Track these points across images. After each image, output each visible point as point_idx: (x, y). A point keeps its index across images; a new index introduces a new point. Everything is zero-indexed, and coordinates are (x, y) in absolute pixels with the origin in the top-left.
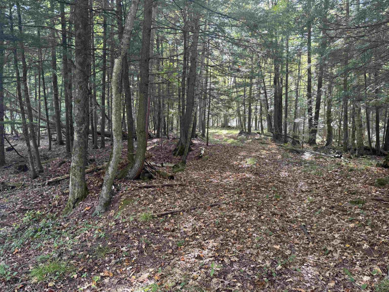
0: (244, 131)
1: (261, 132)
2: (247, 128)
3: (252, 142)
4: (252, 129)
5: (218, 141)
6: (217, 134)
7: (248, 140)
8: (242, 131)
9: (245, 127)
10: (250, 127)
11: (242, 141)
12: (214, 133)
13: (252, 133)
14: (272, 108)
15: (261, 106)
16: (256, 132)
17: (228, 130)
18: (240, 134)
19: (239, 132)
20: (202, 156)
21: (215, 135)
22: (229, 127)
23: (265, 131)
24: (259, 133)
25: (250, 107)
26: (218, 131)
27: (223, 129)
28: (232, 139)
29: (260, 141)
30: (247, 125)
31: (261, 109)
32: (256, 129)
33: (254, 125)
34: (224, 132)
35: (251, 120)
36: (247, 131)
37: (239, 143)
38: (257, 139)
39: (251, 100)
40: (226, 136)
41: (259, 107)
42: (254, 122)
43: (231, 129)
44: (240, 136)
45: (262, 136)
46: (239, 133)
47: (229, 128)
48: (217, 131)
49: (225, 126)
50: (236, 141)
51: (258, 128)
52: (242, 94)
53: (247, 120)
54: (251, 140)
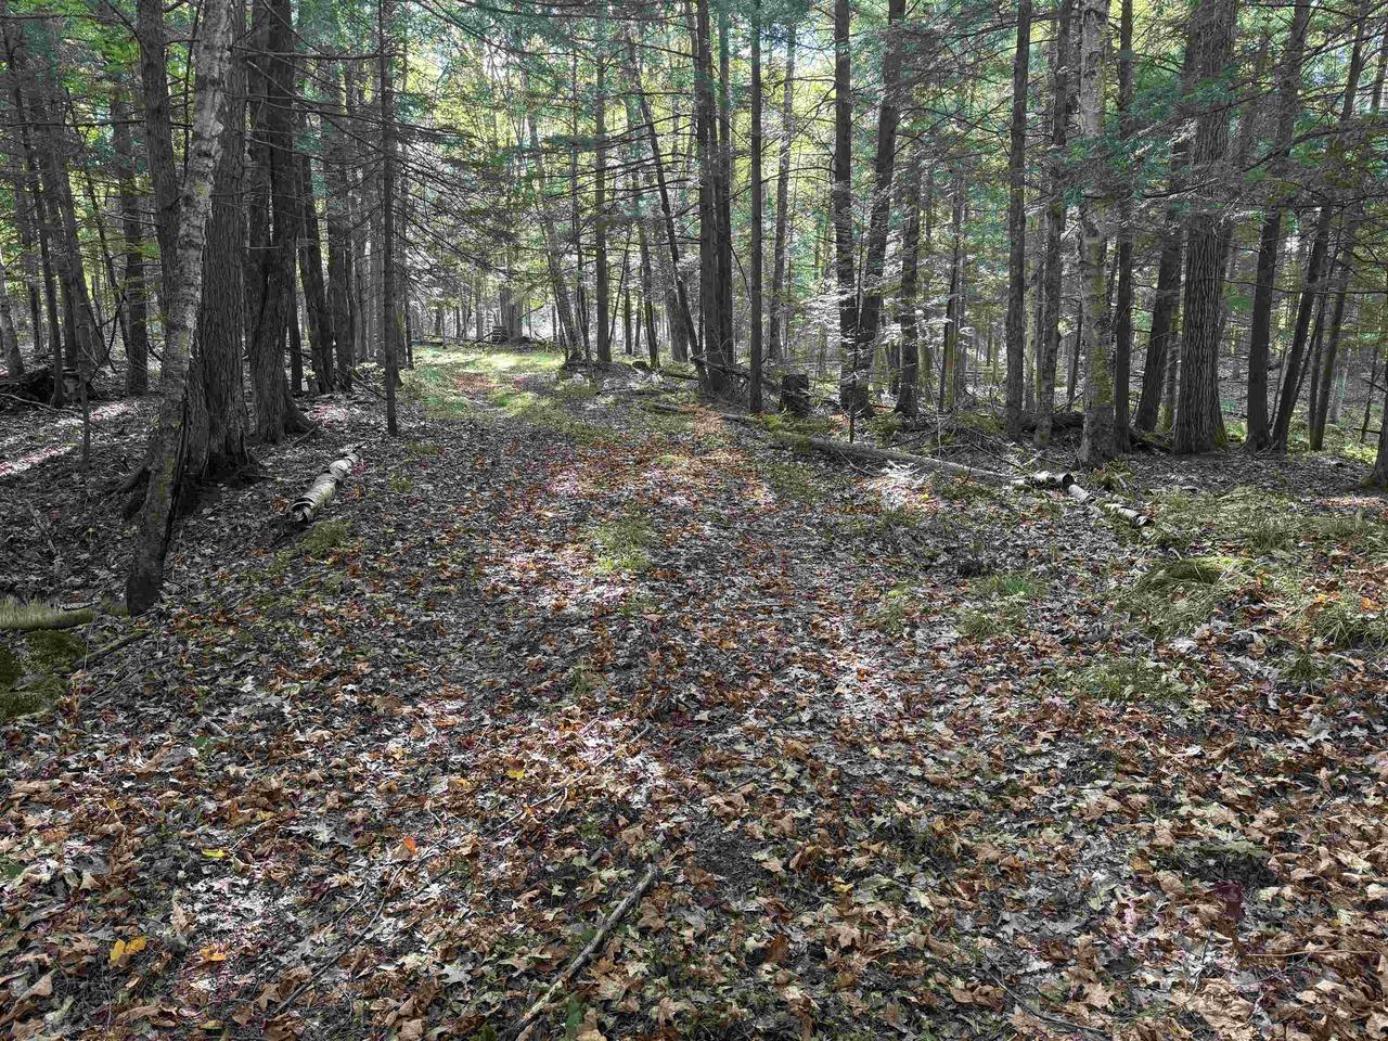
0: (584, 356)
1: (649, 363)
2: (593, 346)
3: (616, 402)
4: (614, 349)
5: (462, 406)
6: (470, 370)
7: (599, 397)
8: (576, 355)
9: (587, 341)
10: (605, 341)
11: (573, 401)
12: (458, 365)
13: (615, 366)
14: (691, 256)
15: (645, 254)
16: (631, 363)
17: (520, 352)
18: (568, 369)
19: (560, 361)
20: (305, 520)
21: (459, 376)
22: (526, 339)
23: (665, 357)
24: (641, 365)
25: (601, 256)
26: (478, 356)
27: (499, 351)
28: (529, 395)
29: (652, 402)
30: (592, 336)
31: (646, 267)
32: (629, 351)
33: (619, 333)
34: (504, 361)
35: (610, 315)
36: (595, 357)
37: (557, 414)
38: (640, 393)
39: (606, 220)
40: (504, 380)
41: (636, 260)
42: (620, 321)
43: (533, 348)
44: (564, 379)
45: (656, 378)
46: (564, 368)
47: (524, 345)
48: (471, 357)
49: (509, 337)
50: (545, 402)
51: (637, 344)
52: (564, 187)
53: (594, 314)
54: (611, 399)
